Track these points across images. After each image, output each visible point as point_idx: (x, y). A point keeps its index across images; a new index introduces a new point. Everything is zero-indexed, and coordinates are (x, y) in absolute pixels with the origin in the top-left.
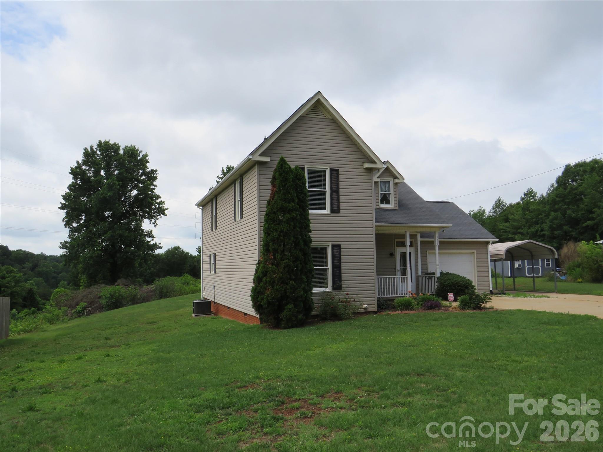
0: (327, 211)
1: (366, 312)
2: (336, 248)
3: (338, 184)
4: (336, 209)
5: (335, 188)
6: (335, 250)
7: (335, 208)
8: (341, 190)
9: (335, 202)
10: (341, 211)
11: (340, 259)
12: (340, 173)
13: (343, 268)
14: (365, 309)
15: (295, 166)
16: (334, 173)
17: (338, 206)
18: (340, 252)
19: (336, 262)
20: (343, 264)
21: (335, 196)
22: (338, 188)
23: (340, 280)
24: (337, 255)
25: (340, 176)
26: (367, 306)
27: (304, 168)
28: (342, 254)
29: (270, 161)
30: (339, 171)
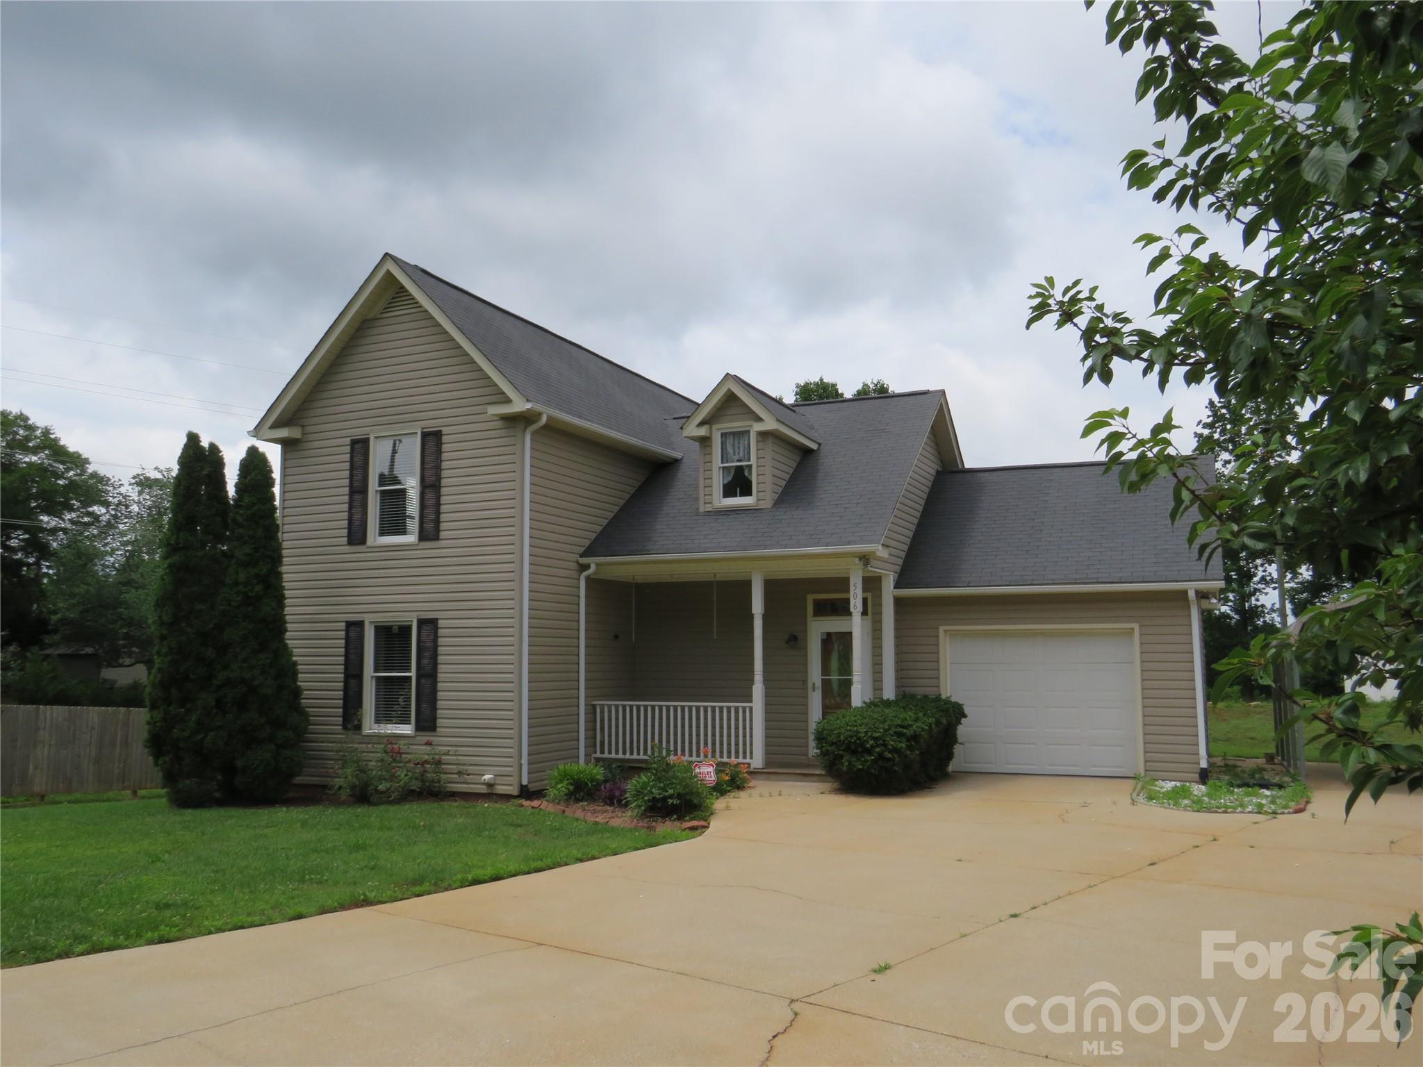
0: (411, 538)
1: (490, 795)
2: (429, 625)
3: (438, 468)
4: (430, 532)
5: (430, 478)
6: (424, 633)
7: (429, 527)
8: (444, 482)
9: (430, 514)
10: (443, 534)
11: (435, 655)
12: (445, 439)
13: (441, 676)
14: (490, 785)
15: (349, 439)
16: (431, 440)
17: (437, 522)
18: (436, 637)
20: (441, 668)
21: (430, 498)
22: (439, 478)
23: (434, 708)
24: (429, 644)
25: (445, 447)
26: (495, 780)
27: (368, 439)
28: (441, 641)
29: (303, 434)
30: (441, 435)
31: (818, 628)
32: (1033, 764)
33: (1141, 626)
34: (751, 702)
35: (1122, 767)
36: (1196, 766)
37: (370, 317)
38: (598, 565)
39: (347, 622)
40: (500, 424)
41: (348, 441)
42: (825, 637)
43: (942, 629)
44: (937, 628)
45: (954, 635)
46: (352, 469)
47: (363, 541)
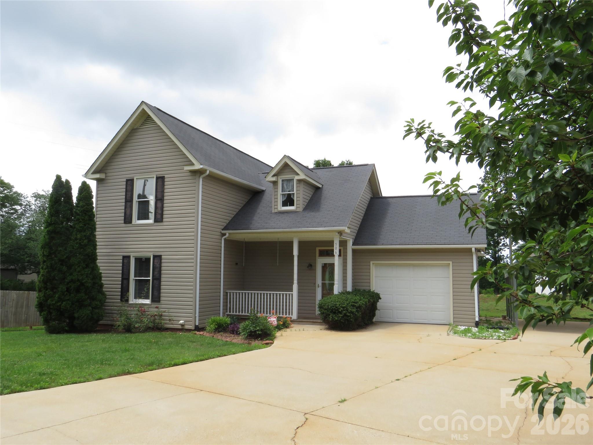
0: (151, 221)
1: (183, 329)
2: (158, 258)
3: (163, 192)
4: (159, 219)
5: (159, 197)
6: (155, 261)
7: (159, 216)
8: (165, 198)
9: (159, 212)
10: (164, 220)
11: (160, 270)
12: (166, 180)
13: (162, 279)
14: (182, 325)
15: (126, 179)
16: (160, 180)
17: (162, 215)
18: (161, 263)
19: (156, 273)
20: (163, 276)
21: (159, 205)
22: (163, 196)
23: (159, 293)
24: (158, 265)
25: (166, 183)
26: (184, 323)
27: (133, 179)
28: (163, 265)
29: (106, 177)
30: (164, 178)
31: (321, 261)
32: (408, 319)
33: (453, 262)
34: (292, 292)
35: (444, 320)
36: (474, 320)
37: (135, 128)
38: (229, 234)
39: (123, 256)
40: (189, 174)
41: (125, 180)
42: (323, 265)
43: (371, 262)
44: (370, 262)
45: (376, 265)
46: (126, 191)
47: (130, 222)
